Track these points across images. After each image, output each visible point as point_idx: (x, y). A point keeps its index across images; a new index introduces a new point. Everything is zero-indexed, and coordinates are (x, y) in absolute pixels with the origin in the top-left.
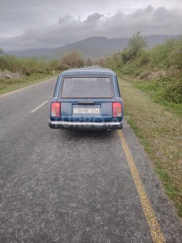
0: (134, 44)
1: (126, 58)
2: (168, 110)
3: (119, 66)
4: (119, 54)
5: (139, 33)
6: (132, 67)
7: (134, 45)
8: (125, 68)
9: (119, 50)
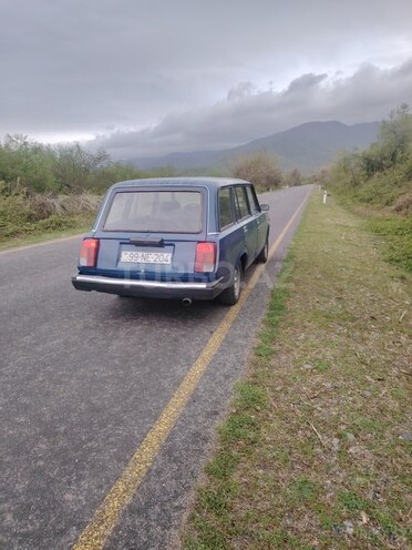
0: (394, 133)
1: (372, 166)
2: (403, 278)
3: (355, 184)
4: (355, 156)
5: (405, 106)
6: (383, 185)
7: (393, 136)
8: (367, 188)
9: (356, 149)
